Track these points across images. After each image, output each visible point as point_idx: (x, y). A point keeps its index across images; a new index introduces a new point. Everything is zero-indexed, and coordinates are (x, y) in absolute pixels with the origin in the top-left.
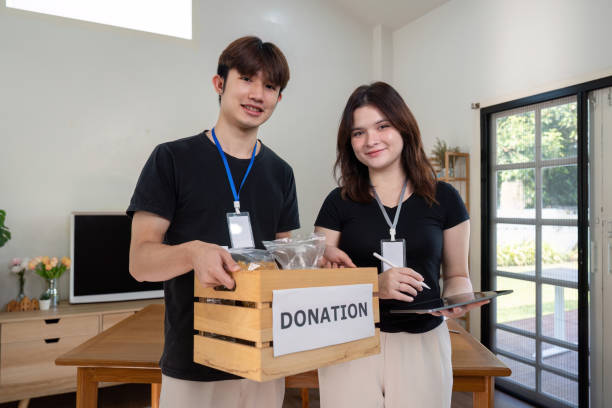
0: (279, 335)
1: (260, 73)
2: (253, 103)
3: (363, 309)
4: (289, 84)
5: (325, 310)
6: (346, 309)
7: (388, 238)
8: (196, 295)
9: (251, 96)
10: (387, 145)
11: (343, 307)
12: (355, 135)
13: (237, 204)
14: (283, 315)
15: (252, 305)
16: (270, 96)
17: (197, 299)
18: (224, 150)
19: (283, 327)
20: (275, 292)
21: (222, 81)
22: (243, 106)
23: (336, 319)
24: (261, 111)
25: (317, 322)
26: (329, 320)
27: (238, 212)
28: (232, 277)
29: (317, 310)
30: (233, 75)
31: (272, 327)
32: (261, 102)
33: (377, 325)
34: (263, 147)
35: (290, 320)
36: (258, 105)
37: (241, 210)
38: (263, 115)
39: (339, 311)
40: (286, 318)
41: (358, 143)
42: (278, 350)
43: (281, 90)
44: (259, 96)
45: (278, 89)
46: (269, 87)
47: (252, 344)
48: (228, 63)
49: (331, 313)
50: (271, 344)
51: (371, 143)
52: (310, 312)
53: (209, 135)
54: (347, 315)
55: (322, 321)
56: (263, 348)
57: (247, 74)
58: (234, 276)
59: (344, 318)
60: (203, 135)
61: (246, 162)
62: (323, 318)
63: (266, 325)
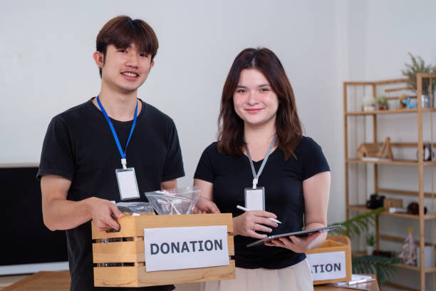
0: (149, 258)
1: (133, 45)
2: (130, 70)
3: (218, 244)
4: (159, 51)
5: (185, 243)
6: (203, 244)
7: (250, 186)
8: (93, 238)
9: (128, 64)
10: (266, 105)
11: (201, 242)
12: (239, 91)
13: (124, 161)
14: (152, 245)
15: (131, 239)
16: (145, 62)
17: (95, 241)
18: (109, 115)
19: (152, 253)
20: (145, 230)
21: (102, 56)
22: (121, 73)
23: (194, 250)
24: (138, 76)
25: (178, 251)
26: (188, 251)
27: (125, 167)
28: (118, 223)
29: (178, 243)
30: (111, 49)
31: (144, 252)
32: (137, 68)
33: (232, 258)
34: (144, 105)
35: (156, 249)
36: (134, 70)
37: (128, 166)
38: (140, 79)
39: (197, 245)
40: (155, 248)
41: (239, 99)
42: (149, 268)
43: (153, 57)
44: (134, 64)
45: (150, 56)
46: (142, 55)
47: (132, 264)
48: (106, 40)
49: (190, 246)
50: (144, 263)
51: (252, 102)
52: (173, 244)
53: (95, 102)
54: (203, 247)
55: (182, 251)
56: (139, 266)
57: (122, 47)
58: (119, 220)
59: (201, 250)
60: (90, 103)
61: (130, 123)
62: (183, 249)
63: (141, 251)
